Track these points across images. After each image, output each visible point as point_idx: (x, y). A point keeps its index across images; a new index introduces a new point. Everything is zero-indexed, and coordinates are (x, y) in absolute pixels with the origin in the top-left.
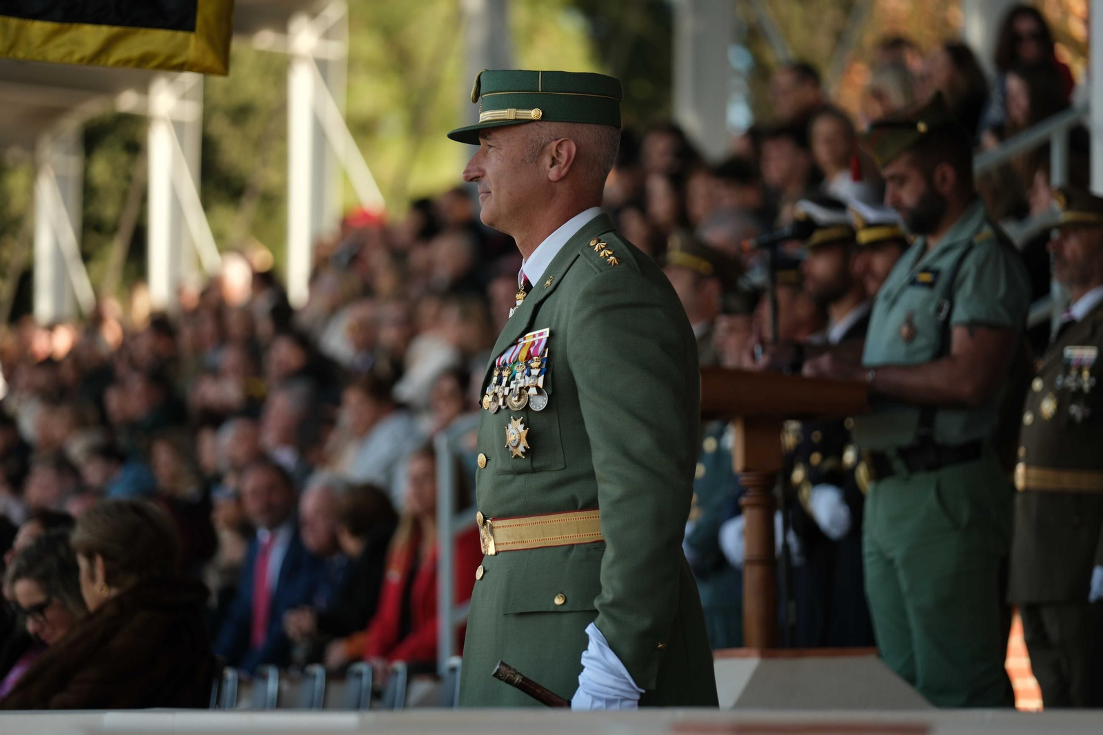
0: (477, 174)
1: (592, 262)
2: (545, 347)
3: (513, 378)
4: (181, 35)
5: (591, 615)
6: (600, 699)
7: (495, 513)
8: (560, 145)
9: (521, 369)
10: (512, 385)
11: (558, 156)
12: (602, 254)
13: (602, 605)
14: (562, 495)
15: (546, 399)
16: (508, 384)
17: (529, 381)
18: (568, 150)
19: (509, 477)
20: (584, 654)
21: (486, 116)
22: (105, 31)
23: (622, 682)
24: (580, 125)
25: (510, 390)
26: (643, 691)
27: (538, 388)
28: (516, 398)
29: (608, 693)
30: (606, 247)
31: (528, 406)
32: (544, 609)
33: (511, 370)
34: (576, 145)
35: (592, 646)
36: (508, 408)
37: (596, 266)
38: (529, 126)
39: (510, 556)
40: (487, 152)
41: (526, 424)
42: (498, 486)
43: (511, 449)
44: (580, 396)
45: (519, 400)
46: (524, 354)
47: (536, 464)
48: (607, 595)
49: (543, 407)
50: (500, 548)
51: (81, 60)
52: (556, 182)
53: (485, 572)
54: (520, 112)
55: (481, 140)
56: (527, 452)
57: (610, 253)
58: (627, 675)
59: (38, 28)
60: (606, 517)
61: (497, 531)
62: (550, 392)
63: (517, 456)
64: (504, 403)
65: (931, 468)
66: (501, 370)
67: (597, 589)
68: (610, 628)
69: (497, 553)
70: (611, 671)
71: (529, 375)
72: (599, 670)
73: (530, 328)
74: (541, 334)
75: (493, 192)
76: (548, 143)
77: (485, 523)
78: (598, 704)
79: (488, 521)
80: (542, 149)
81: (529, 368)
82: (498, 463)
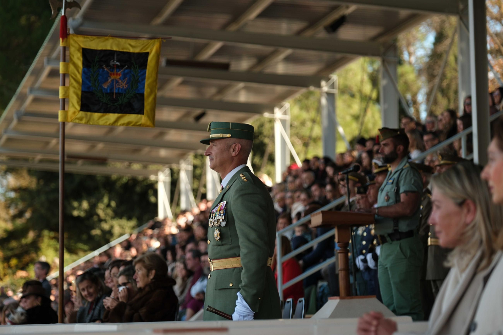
0: (209, 153)
1: (239, 181)
2: (225, 207)
3: (216, 217)
4: (139, 116)
5: (239, 289)
6: (241, 316)
7: (213, 258)
8: (236, 145)
9: (218, 214)
10: (216, 219)
11: (235, 149)
12: (242, 178)
13: (241, 286)
14: (232, 252)
15: (225, 223)
16: (214, 219)
17: (220, 217)
18: (238, 147)
19: (216, 247)
20: (237, 301)
21: (212, 136)
22: (116, 115)
23: (248, 310)
24: (242, 139)
25: (215, 220)
26: (255, 313)
27: (222, 219)
28: (216, 223)
29: (244, 314)
30: (244, 176)
31: (220, 225)
32: (226, 288)
33: (216, 214)
34: (241, 146)
35: (239, 299)
36: (214, 226)
37: (240, 182)
38: (227, 139)
39: (218, 271)
40: (212, 147)
41: (220, 231)
42: (213, 250)
43: (216, 238)
44: (235, 222)
45: (217, 223)
46: (219, 209)
47: (223, 243)
48: (243, 283)
49: (224, 225)
50: (215, 269)
51: (109, 124)
52: (234, 157)
53: (210, 276)
54: (224, 135)
55: (210, 143)
56: (220, 239)
57: (245, 178)
58: (249, 308)
59: (96, 115)
60: (242, 259)
61: (213, 263)
62: (226, 221)
63: (217, 241)
64: (213, 224)
65: (398, 240)
66: (213, 214)
67: (240, 282)
68: (244, 293)
69: (214, 270)
70: (245, 307)
71: (220, 215)
72: (240, 306)
73: (221, 201)
74: (224, 203)
75: (214, 159)
76: (232, 145)
77: (210, 261)
78: (241, 317)
79: (211, 261)
80: (230, 147)
81: (220, 213)
82: (213, 243)
